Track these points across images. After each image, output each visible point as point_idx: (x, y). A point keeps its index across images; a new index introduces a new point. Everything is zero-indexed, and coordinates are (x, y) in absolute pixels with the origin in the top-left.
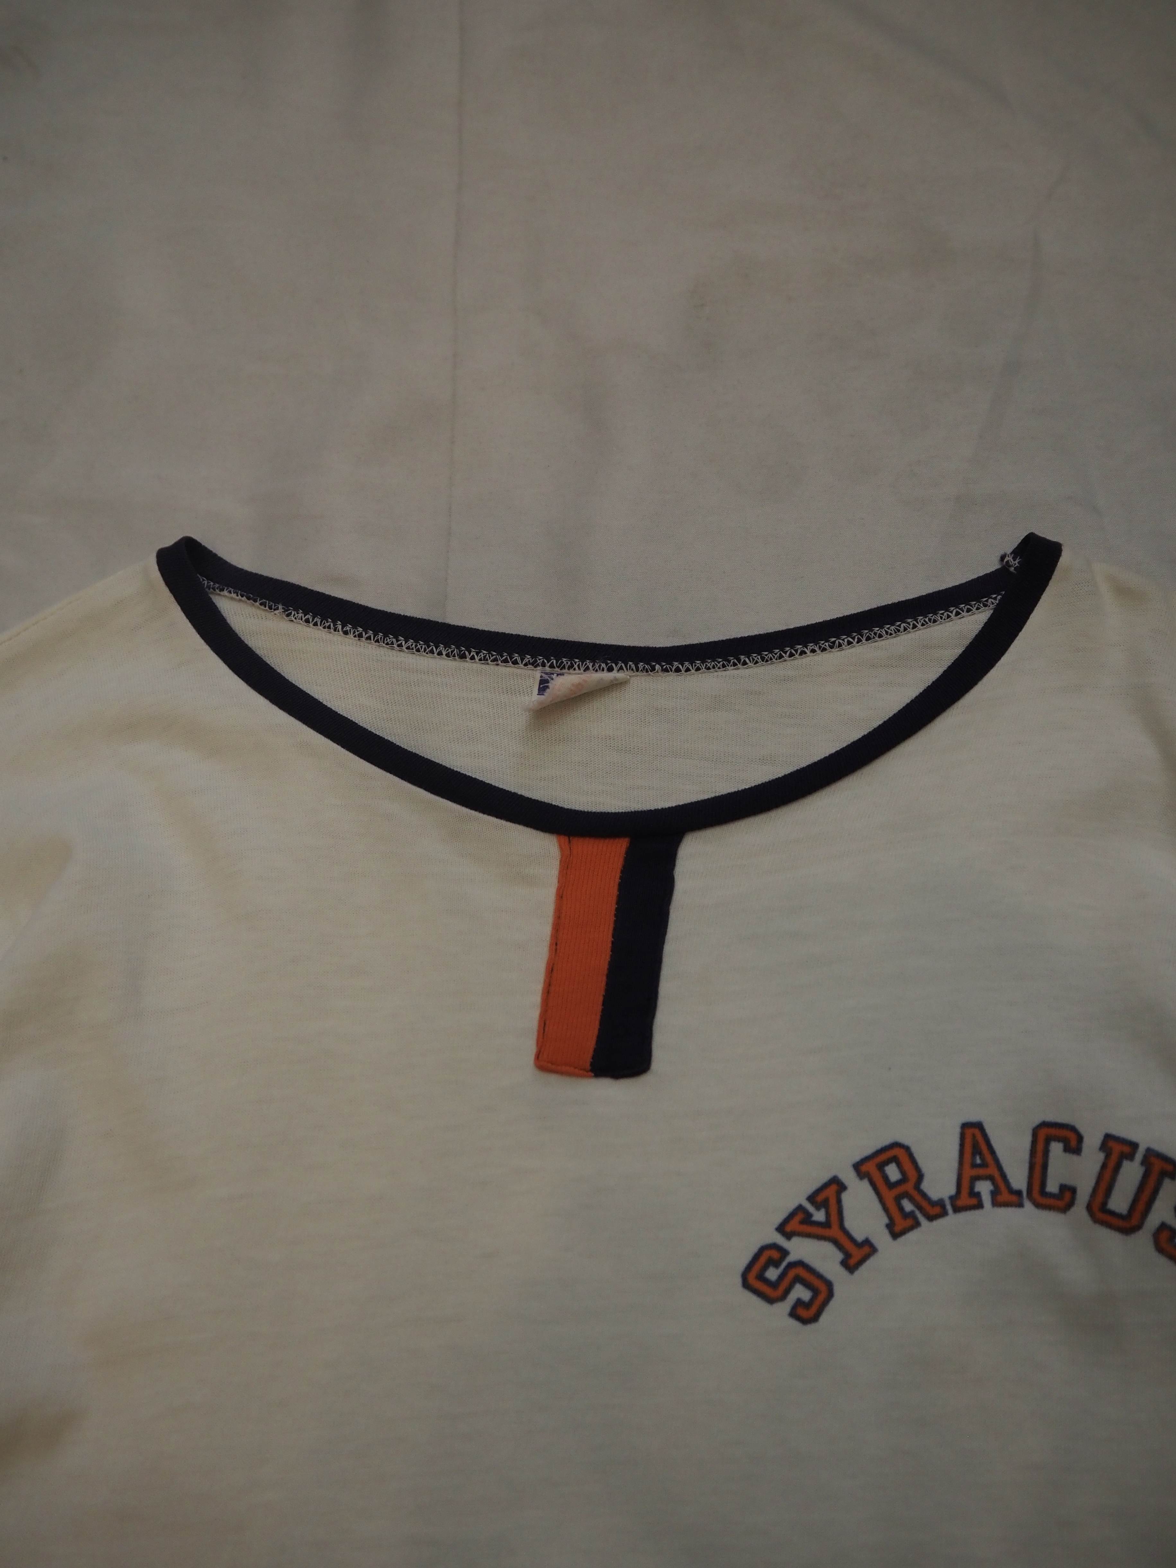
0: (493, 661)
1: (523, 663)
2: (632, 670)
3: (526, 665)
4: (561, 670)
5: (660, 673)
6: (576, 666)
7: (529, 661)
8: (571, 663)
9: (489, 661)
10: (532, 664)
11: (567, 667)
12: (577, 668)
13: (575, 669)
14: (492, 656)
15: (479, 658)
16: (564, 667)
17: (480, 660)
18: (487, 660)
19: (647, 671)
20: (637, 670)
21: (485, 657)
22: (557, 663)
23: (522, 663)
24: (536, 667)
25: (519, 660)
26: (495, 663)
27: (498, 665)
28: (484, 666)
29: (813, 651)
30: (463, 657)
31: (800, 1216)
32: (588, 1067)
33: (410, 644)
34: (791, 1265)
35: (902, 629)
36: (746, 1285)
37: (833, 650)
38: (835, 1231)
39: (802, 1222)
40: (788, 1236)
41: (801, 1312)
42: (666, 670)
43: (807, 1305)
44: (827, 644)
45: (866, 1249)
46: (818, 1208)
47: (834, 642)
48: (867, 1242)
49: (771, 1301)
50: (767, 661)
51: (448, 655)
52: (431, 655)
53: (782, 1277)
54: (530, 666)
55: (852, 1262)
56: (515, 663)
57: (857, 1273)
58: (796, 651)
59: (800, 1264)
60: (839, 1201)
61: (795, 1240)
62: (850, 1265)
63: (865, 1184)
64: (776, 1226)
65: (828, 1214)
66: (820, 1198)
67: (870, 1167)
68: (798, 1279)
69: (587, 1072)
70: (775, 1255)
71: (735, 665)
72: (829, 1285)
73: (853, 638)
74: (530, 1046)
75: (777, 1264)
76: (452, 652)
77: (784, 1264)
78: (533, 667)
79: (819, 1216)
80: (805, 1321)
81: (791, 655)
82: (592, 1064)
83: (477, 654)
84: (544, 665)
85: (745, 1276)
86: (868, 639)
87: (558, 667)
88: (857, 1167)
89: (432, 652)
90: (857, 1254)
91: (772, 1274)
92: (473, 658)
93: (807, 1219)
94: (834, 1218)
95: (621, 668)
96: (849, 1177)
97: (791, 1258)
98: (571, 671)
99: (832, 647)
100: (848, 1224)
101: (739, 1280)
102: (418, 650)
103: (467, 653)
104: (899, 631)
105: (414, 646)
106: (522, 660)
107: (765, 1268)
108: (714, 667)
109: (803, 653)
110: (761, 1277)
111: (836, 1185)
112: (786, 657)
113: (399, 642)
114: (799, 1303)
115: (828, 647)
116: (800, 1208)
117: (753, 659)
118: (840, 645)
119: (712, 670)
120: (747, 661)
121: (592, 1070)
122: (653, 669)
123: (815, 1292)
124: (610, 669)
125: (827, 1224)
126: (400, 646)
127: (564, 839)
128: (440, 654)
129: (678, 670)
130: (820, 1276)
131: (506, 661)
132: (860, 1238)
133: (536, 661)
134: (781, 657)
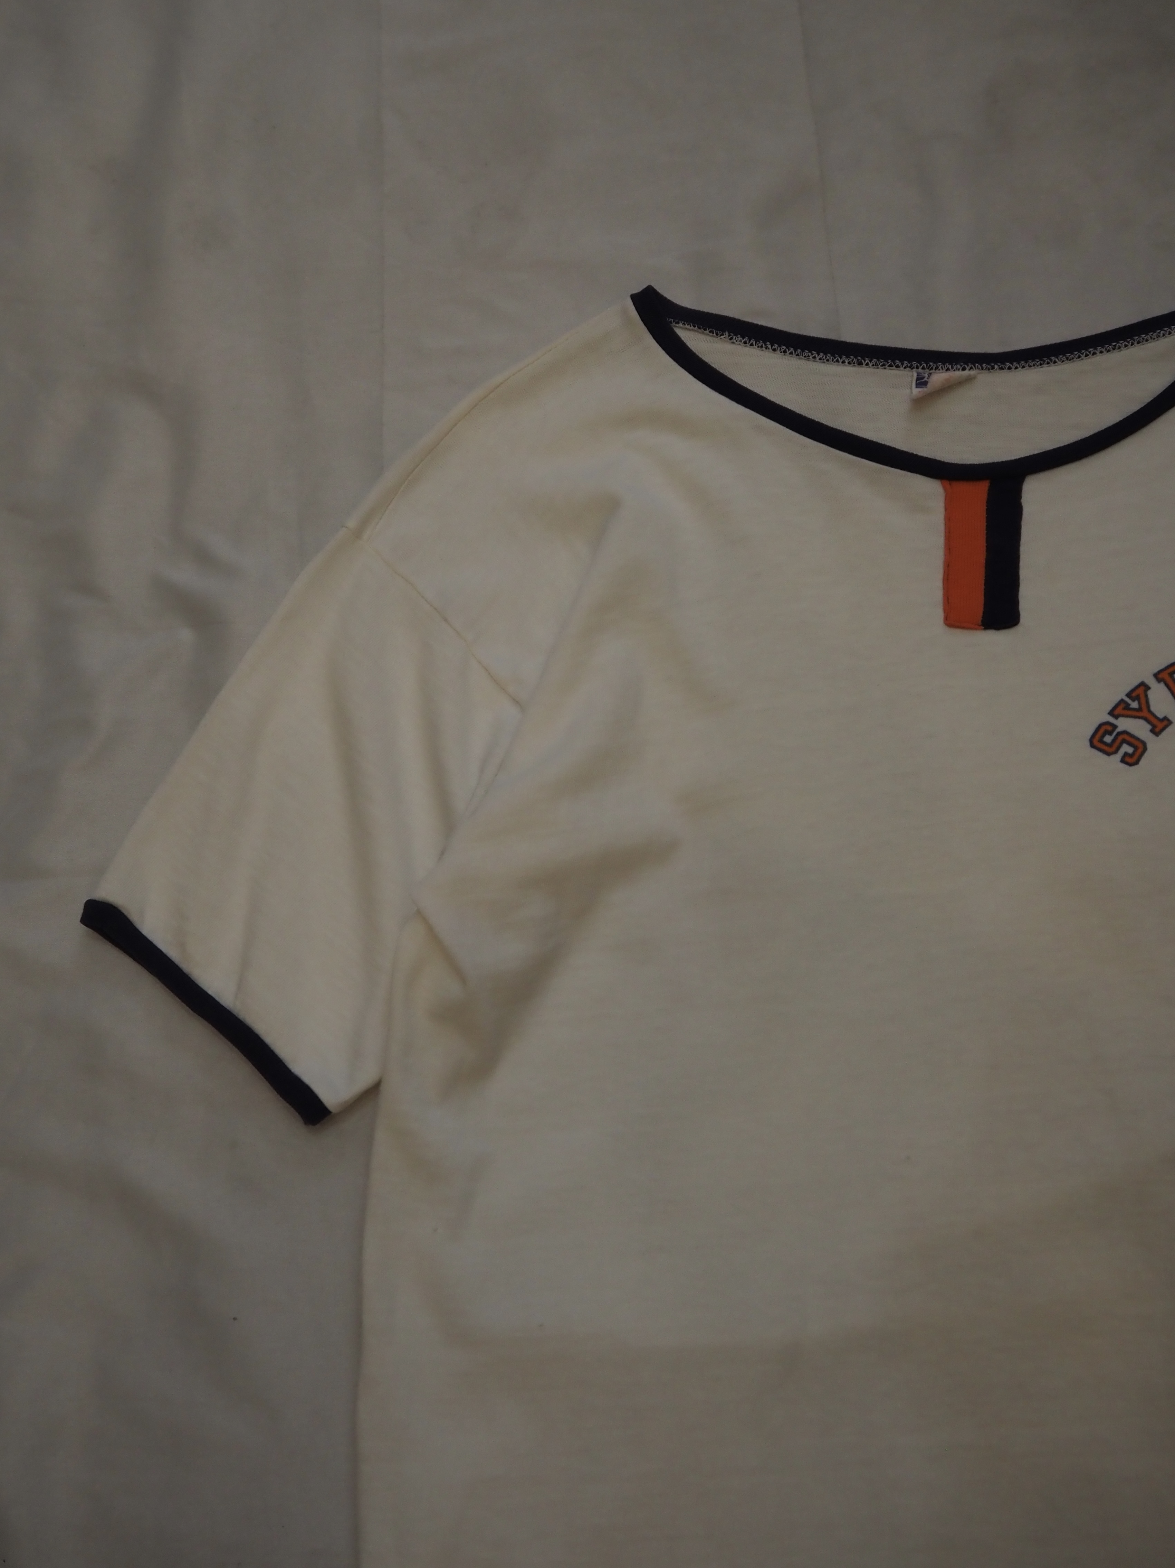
0: (882, 366)
1: (904, 366)
2: (979, 369)
3: (905, 368)
4: (930, 370)
5: (998, 370)
6: (940, 368)
7: (907, 365)
8: (937, 366)
9: (879, 366)
10: (910, 367)
11: (934, 368)
12: (941, 369)
13: (939, 370)
14: (881, 362)
15: (872, 364)
16: (932, 369)
17: (873, 365)
18: (878, 365)
19: (989, 370)
20: (982, 369)
21: (876, 363)
22: (927, 366)
23: (902, 366)
24: (912, 369)
25: (900, 364)
26: (883, 367)
27: (885, 368)
28: (876, 370)
29: (1101, 352)
30: (860, 364)
31: (1122, 706)
32: (980, 623)
33: (821, 356)
34: (1119, 734)
35: (1161, 335)
36: (1092, 745)
37: (1115, 351)
38: (1145, 713)
39: (1124, 709)
40: (1116, 717)
41: (1127, 759)
42: (1002, 369)
43: (1131, 756)
44: (1110, 347)
45: (1165, 723)
46: (1133, 700)
47: (1115, 345)
48: (1165, 719)
49: (1108, 754)
50: (1070, 360)
51: (849, 363)
52: (837, 363)
53: (1114, 741)
54: (908, 369)
55: (1157, 730)
56: (898, 367)
57: (1160, 736)
58: (1090, 352)
59: (1125, 732)
60: (1146, 696)
61: (1121, 719)
62: (1156, 731)
63: (1162, 685)
64: (1108, 711)
65: (1139, 703)
66: (1134, 694)
67: (1165, 675)
68: (1124, 741)
69: (980, 626)
70: (1109, 728)
71: (1048, 363)
72: (1144, 744)
73: (1128, 342)
74: (939, 614)
75: (1110, 733)
76: (852, 361)
77: (1115, 734)
78: (909, 369)
79: (1134, 705)
80: (1130, 765)
81: (1087, 355)
82: (982, 621)
83: (870, 361)
84: (917, 368)
85: (1091, 741)
86: (1139, 342)
87: (928, 369)
88: (1156, 675)
89: (838, 361)
90: (1160, 726)
91: (1108, 739)
92: (867, 364)
93: (1127, 707)
94: (1144, 706)
95: (971, 368)
96: (1151, 682)
97: (1119, 730)
98: (937, 371)
99: (1114, 349)
100: (1152, 709)
101: (1088, 743)
102: (828, 360)
103: (863, 361)
104: (1159, 336)
105: (824, 357)
106: (902, 365)
107: (1103, 736)
108: (1034, 365)
109: (1094, 354)
110: (1101, 741)
111: (1144, 687)
112: (1083, 356)
113: (814, 355)
114: (1126, 754)
115: (1111, 349)
116: (1122, 701)
117: (1061, 359)
118: (1120, 348)
119: (1033, 367)
120: (1057, 360)
121: (983, 625)
122: (993, 368)
123: (1136, 748)
124: (964, 369)
125: (1140, 709)
126: (814, 357)
127: (947, 483)
128: (843, 362)
129: (1010, 368)
130: (1138, 739)
131: (890, 366)
132: (1161, 716)
133: (912, 365)
134: (1079, 357)
